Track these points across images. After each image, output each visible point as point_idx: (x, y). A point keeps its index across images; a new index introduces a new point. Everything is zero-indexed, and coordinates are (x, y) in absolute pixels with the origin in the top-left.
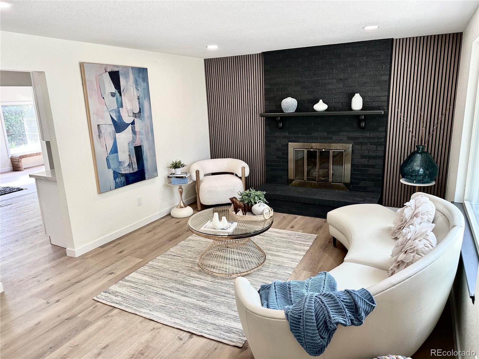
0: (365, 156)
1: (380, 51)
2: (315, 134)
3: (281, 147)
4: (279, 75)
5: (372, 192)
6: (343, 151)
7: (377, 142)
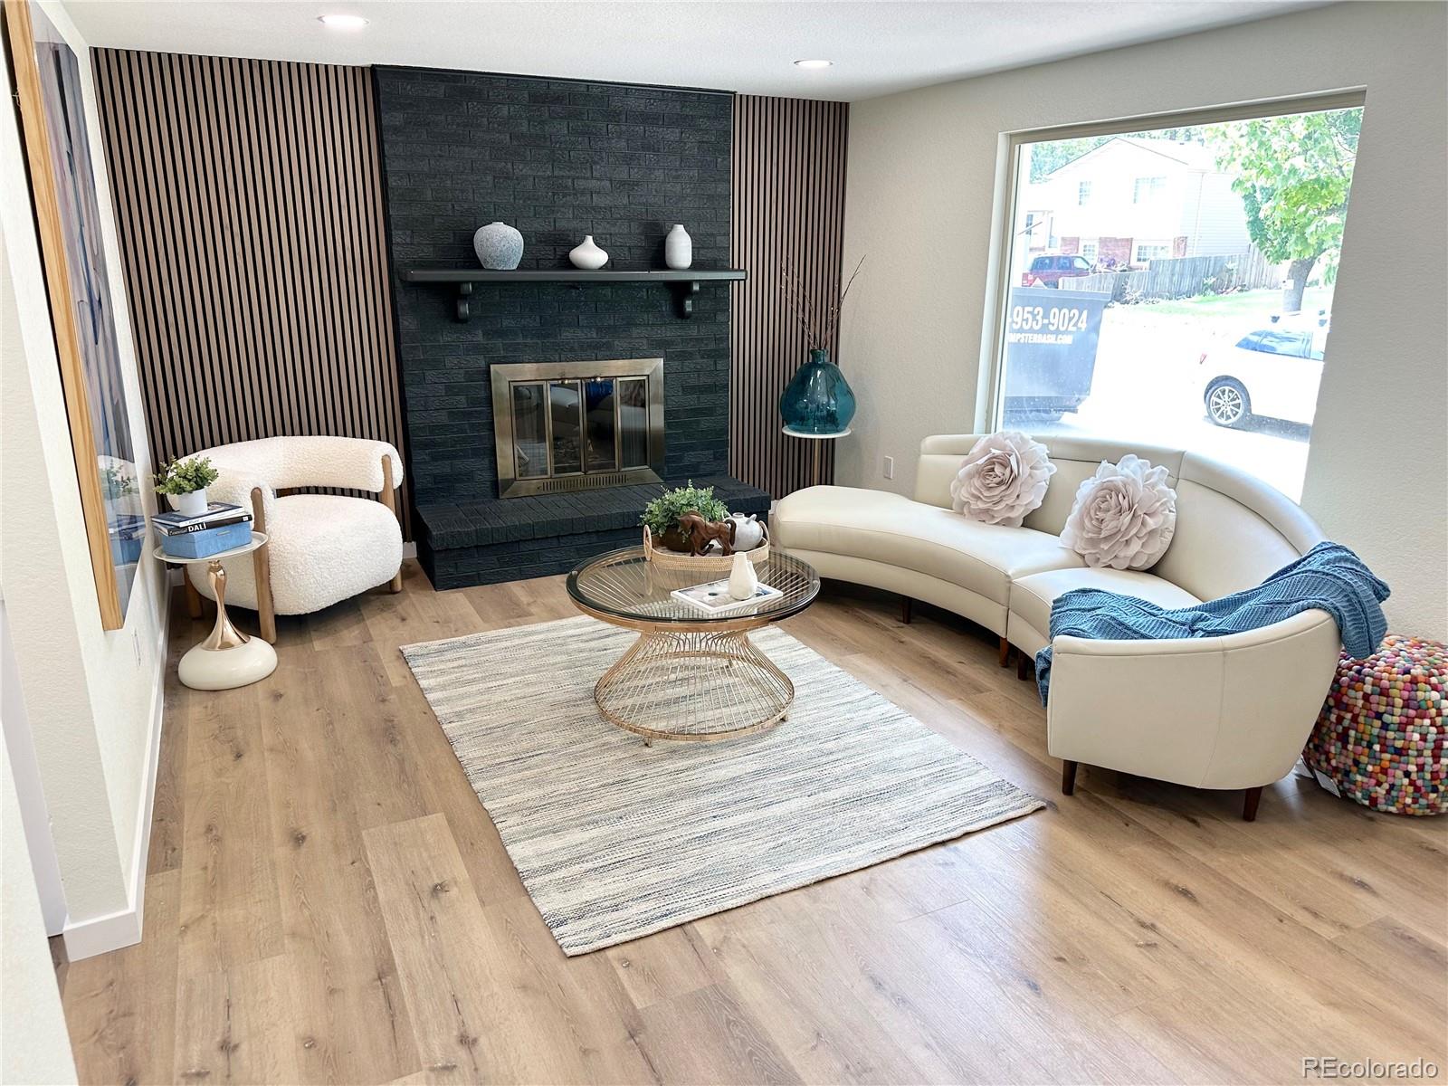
0: (693, 388)
1: (709, 118)
2: (567, 335)
3: (463, 380)
4: (441, 150)
5: (711, 475)
6: (645, 378)
7: (715, 350)
